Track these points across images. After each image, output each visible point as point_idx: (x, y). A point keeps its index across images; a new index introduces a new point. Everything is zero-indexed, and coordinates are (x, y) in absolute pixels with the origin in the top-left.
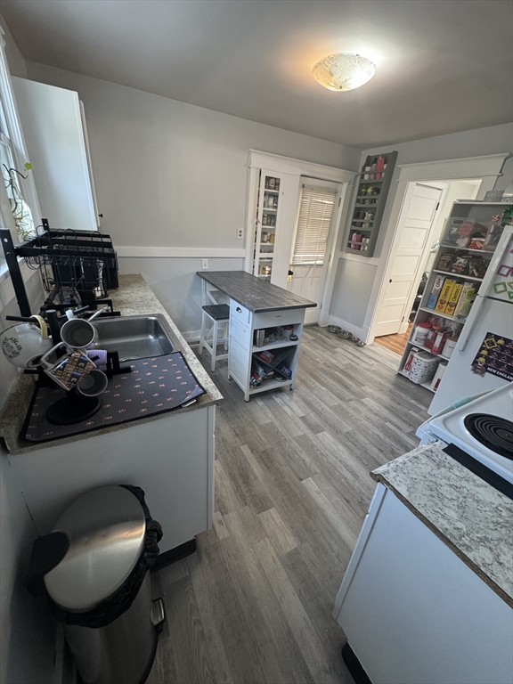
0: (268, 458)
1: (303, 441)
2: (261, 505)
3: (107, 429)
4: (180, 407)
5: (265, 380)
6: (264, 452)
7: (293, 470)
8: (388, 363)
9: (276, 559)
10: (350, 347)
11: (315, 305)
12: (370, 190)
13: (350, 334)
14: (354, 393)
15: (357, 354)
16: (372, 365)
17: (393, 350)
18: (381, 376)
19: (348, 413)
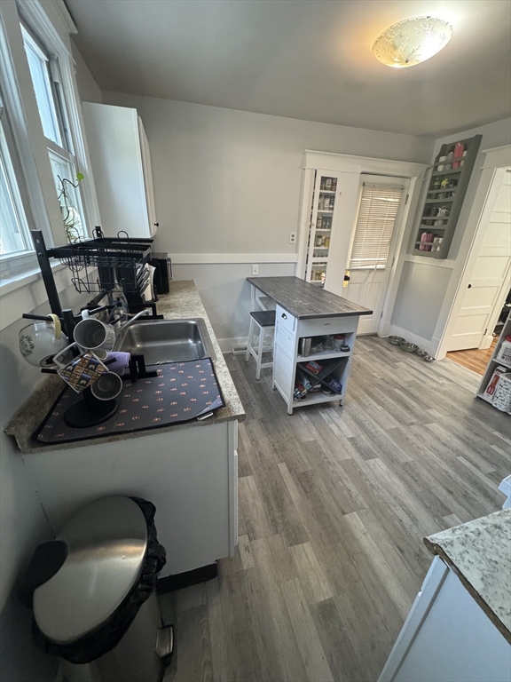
0: (307, 481)
1: (350, 466)
2: (295, 537)
3: (116, 437)
4: (195, 419)
5: (311, 393)
6: (304, 473)
7: (335, 500)
8: (464, 384)
9: (306, 608)
10: (415, 362)
11: (371, 313)
12: (444, 183)
13: (416, 347)
14: (417, 416)
15: (423, 370)
16: (442, 385)
17: (471, 368)
18: (454, 399)
19: (407, 439)
